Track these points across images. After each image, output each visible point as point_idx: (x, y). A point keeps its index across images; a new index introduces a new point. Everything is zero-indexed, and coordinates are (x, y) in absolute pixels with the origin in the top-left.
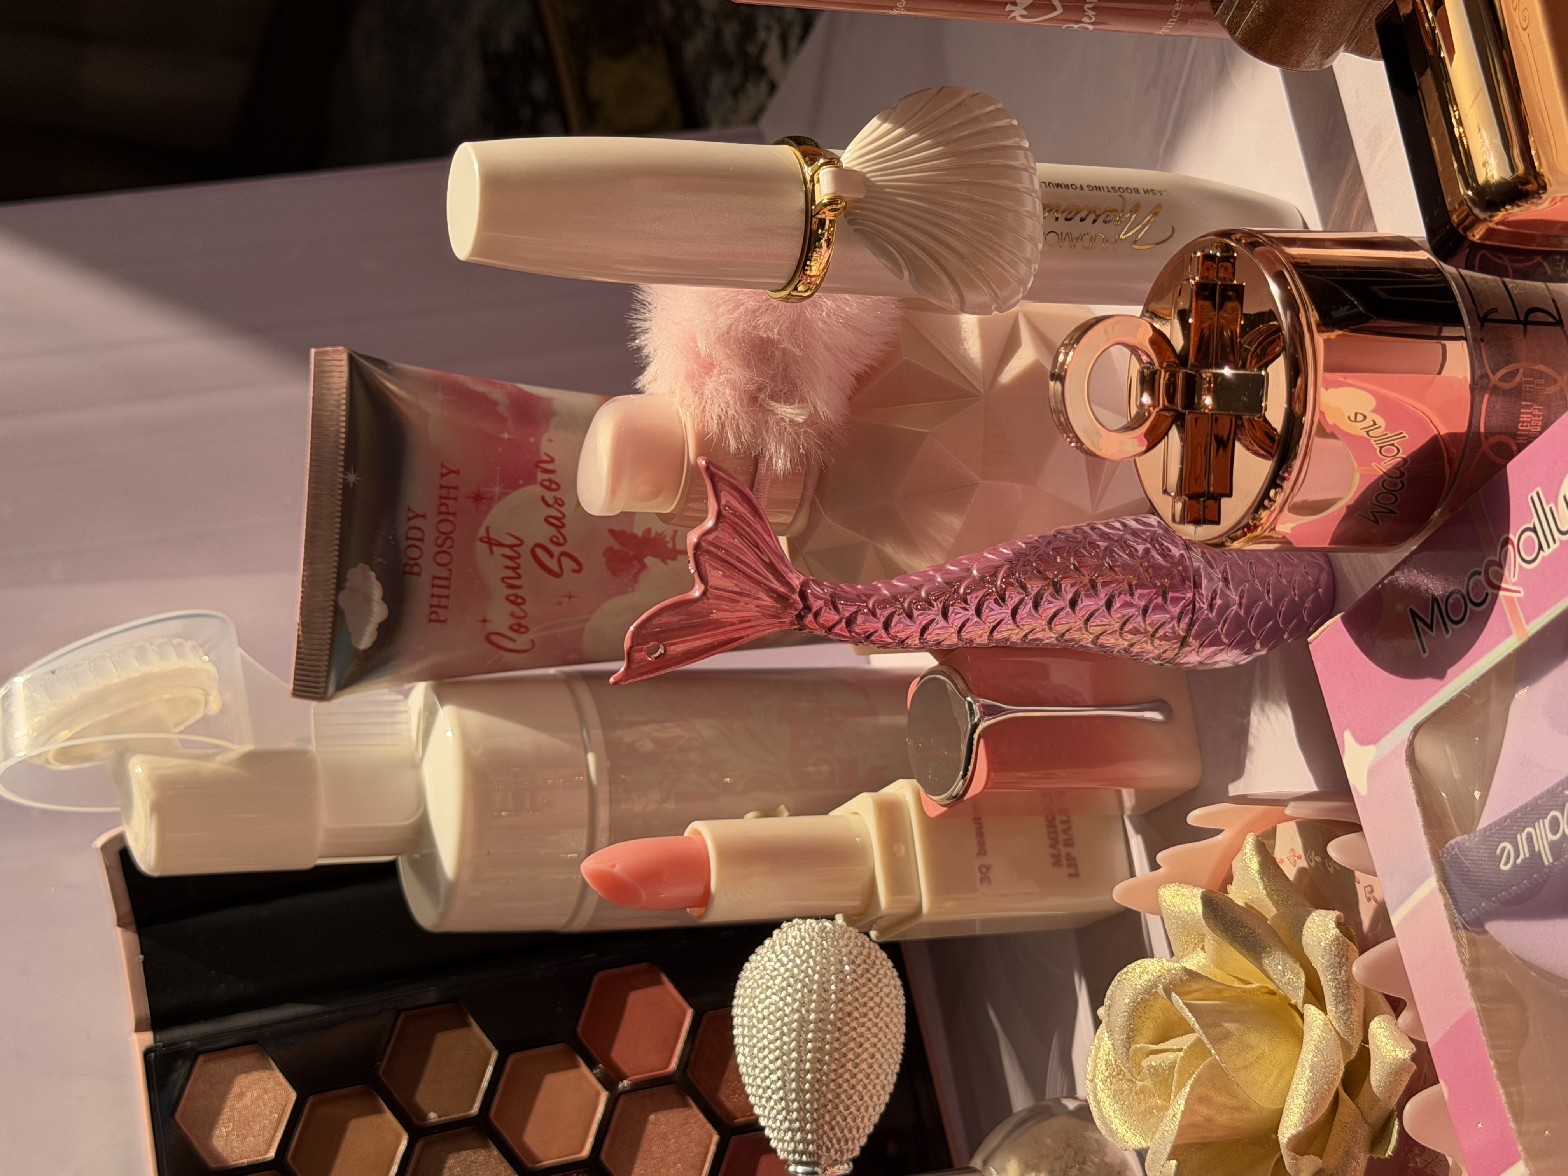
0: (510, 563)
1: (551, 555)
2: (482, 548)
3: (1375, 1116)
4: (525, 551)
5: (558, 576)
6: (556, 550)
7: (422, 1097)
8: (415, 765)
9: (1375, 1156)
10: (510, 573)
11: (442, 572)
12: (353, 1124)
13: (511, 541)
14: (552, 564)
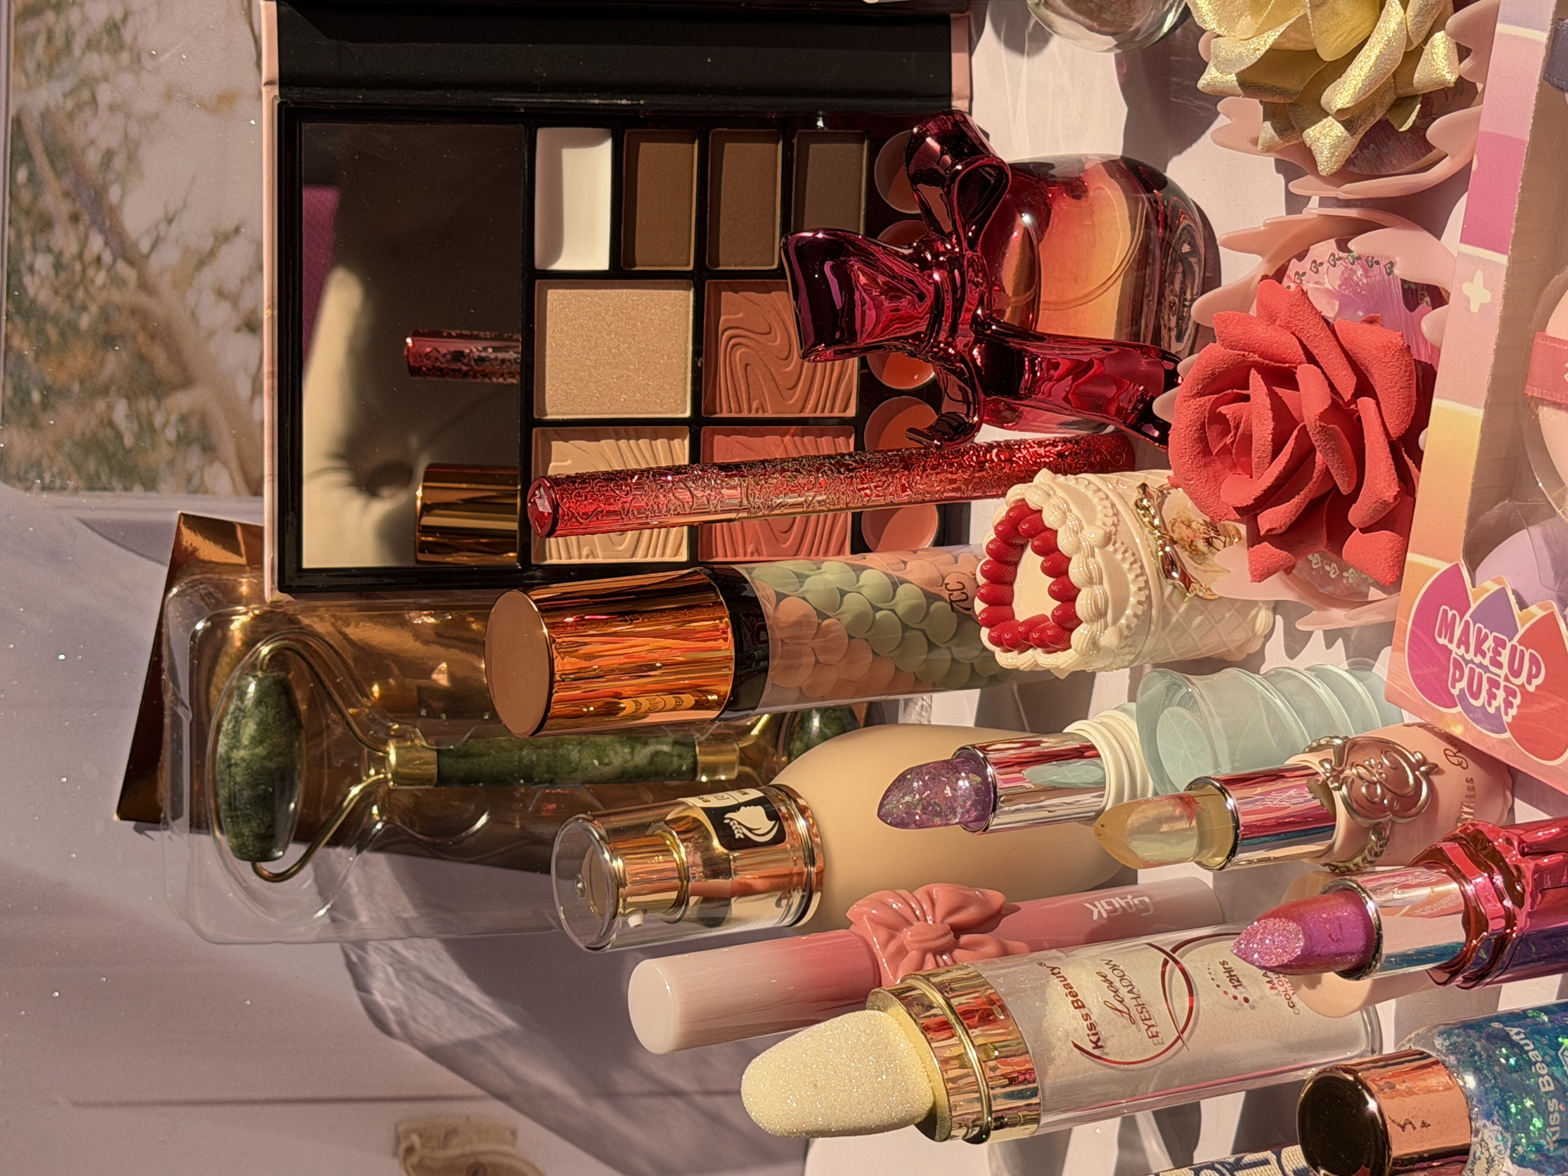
3: (1406, 93)
9: (1391, 123)
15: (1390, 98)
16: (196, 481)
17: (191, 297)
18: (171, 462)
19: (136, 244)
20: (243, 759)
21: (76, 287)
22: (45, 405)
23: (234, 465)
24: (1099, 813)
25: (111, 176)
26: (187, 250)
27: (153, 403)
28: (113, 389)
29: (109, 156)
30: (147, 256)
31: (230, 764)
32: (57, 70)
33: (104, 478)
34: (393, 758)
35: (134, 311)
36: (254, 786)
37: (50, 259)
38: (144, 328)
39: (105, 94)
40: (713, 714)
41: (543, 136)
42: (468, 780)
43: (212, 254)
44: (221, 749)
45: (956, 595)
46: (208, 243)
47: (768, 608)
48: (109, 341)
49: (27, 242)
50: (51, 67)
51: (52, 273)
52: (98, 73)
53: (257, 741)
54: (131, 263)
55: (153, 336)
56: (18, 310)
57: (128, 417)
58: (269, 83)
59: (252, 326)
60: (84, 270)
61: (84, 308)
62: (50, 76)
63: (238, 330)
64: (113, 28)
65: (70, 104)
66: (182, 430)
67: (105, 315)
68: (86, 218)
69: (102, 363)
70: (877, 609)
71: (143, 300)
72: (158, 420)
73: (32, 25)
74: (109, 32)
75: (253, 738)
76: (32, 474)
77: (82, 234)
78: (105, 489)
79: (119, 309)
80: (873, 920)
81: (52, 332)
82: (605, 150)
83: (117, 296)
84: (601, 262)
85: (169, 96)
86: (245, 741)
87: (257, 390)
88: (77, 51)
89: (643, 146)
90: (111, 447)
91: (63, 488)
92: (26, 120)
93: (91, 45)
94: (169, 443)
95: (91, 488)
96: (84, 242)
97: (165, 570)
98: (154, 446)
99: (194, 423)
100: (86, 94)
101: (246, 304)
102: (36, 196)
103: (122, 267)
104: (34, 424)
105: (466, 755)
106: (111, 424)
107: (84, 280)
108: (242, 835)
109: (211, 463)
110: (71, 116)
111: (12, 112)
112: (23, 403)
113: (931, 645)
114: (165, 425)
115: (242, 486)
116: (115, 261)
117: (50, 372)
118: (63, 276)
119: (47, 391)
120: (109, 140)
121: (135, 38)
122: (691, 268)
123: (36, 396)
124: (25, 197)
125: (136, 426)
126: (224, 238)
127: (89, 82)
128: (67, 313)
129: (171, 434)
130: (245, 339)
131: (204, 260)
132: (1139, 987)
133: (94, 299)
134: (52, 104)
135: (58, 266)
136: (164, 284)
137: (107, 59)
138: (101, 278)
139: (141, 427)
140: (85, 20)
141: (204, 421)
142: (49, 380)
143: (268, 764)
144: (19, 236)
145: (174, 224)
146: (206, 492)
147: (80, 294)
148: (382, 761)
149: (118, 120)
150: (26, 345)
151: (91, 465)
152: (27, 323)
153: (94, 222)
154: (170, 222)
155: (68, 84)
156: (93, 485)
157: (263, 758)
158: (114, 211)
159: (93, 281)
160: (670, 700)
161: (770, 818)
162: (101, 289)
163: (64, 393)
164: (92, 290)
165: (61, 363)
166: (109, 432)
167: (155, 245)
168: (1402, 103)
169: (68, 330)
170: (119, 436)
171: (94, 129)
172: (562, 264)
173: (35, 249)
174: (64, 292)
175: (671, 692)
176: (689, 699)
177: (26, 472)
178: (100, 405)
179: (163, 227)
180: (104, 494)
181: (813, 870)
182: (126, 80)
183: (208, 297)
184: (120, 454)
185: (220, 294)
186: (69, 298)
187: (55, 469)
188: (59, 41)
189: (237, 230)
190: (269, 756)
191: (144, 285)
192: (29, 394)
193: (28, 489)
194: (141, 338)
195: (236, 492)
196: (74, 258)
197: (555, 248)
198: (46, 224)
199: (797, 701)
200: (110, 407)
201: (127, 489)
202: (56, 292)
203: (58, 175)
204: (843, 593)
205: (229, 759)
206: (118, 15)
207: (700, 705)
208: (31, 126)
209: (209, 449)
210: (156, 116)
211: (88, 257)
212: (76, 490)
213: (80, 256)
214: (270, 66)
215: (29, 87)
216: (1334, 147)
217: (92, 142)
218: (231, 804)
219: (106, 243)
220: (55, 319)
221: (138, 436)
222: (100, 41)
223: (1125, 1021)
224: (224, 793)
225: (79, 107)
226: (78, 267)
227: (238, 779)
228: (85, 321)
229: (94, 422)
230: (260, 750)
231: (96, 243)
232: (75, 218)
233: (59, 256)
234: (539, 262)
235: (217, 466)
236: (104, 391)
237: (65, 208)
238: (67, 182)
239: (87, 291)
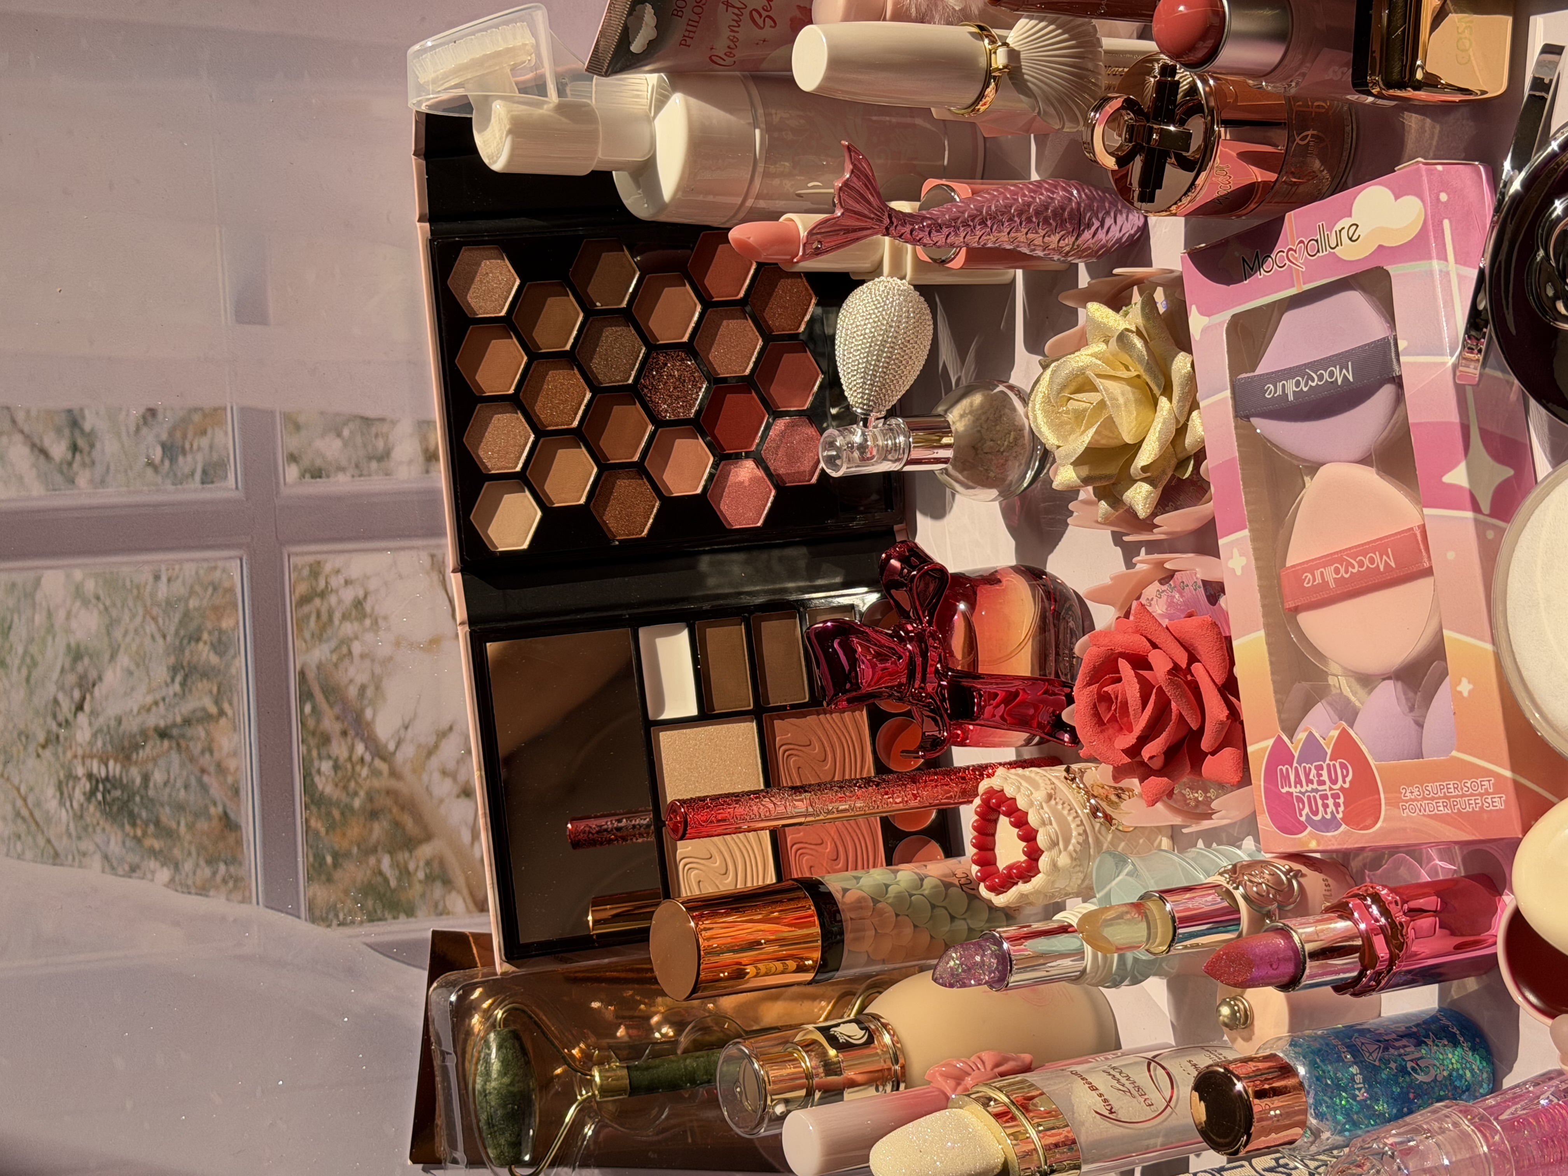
0: (736, 18)
1: (761, 16)
2: (722, 7)
3: (1182, 456)
4: (746, 12)
5: (761, 28)
6: (764, 14)
7: (592, 290)
8: (650, 120)
9: (1178, 475)
10: (735, 24)
11: (696, 18)
12: (550, 301)
13: (740, 5)
14: (760, 22)
15: (1174, 462)
16: (440, 907)
17: (425, 777)
18: (423, 895)
19: (386, 746)
20: (494, 1088)
21: (349, 781)
22: (336, 865)
23: (465, 891)
24: (1084, 972)
25: (366, 702)
26: (419, 746)
27: (407, 855)
28: (379, 848)
29: (363, 688)
30: (394, 753)
31: (485, 1093)
32: (325, 636)
33: (379, 912)
34: (597, 1079)
35: (388, 792)
36: (504, 1106)
37: (330, 763)
38: (396, 802)
39: (357, 648)
40: (809, 976)
41: (643, 632)
42: (651, 1088)
43: (436, 746)
44: (478, 1087)
45: (963, 881)
46: (432, 740)
47: (838, 896)
48: (374, 815)
49: (315, 753)
50: (321, 635)
51: (333, 773)
52: (351, 635)
53: (503, 1073)
54: (383, 759)
55: (403, 808)
56: (312, 801)
57: (391, 866)
58: (462, 623)
59: (467, 793)
60: (353, 769)
61: (356, 794)
62: (320, 640)
63: (458, 796)
64: (358, 604)
65: (335, 658)
66: (428, 871)
67: (370, 798)
68: (352, 733)
69: (371, 830)
70: (911, 896)
71: (393, 784)
72: (411, 867)
73: (306, 609)
74: (356, 607)
75: (499, 1072)
76: (331, 916)
77: (350, 743)
78: (380, 920)
79: (378, 791)
80: (942, 1075)
81: (336, 813)
82: (684, 637)
83: (376, 783)
84: (692, 710)
85: (398, 644)
86: (494, 1075)
87: (475, 836)
88: (336, 622)
89: (709, 631)
90: (382, 889)
91: (353, 922)
92: (307, 672)
93: (345, 617)
94: (420, 882)
95: (371, 920)
96: (352, 749)
97: (425, 974)
98: (410, 886)
99: (436, 865)
100: (344, 650)
101: (462, 777)
102: (318, 721)
103: (379, 764)
104: (329, 880)
105: (648, 1068)
106: (380, 873)
107: (354, 775)
108: (500, 1145)
109: (450, 892)
110: (336, 665)
111: (298, 668)
112: (321, 865)
113: (953, 918)
114: (417, 868)
115: (471, 906)
116: (373, 759)
117: (337, 842)
118: (340, 774)
119: (336, 856)
120: (362, 678)
121: (373, 609)
122: (751, 707)
123: (329, 859)
124: (311, 723)
125: (397, 873)
126: (443, 735)
127: (346, 642)
128: (344, 798)
129: (421, 875)
130: (464, 803)
131: (431, 751)
132: (1133, 1077)
133: (361, 787)
134: (323, 658)
135: (336, 767)
136: (407, 771)
137: (356, 625)
138: (365, 772)
139: (400, 872)
140: (340, 601)
141: (442, 862)
142: (337, 847)
143: (511, 1089)
144: (309, 751)
145: (410, 730)
146: (448, 913)
147: (352, 784)
148: (590, 1083)
149: (367, 663)
150: (319, 825)
151: (370, 903)
152: (319, 808)
153: (357, 734)
154: (406, 728)
155: (333, 644)
156: (372, 918)
157: (508, 1085)
158: (369, 725)
159: (360, 775)
160: (779, 964)
161: (862, 1029)
162: (365, 779)
163: (347, 855)
164: (360, 781)
165: (344, 834)
166: (379, 879)
167: (398, 745)
168: (1182, 464)
169: (347, 811)
170: (386, 880)
171: (352, 672)
172: (666, 716)
173: (320, 758)
174: (341, 784)
175: (779, 959)
176: (792, 964)
177: (327, 914)
178: (372, 861)
179: (402, 732)
180: (380, 923)
181: (897, 1067)
182: (369, 637)
183: (436, 776)
184: (388, 894)
185: (444, 773)
186: (345, 788)
187: (346, 910)
188: (324, 617)
189: (451, 728)
190: (512, 1084)
191: (394, 774)
192: (324, 858)
193: (329, 926)
194: (395, 810)
195: (468, 911)
196: (346, 761)
197: (660, 705)
198: (326, 740)
199: (867, 964)
200: (379, 861)
201: (394, 918)
202: (336, 785)
203: (331, 706)
204: (887, 886)
205: (485, 1090)
206: (361, 594)
207: (801, 969)
208: (311, 675)
209: (447, 883)
210: (391, 659)
211: (354, 758)
212: (362, 922)
213: (350, 758)
214: (461, 613)
215: (308, 650)
216: (1146, 498)
217: (351, 681)
218: (490, 1124)
219: (366, 748)
220: (337, 804)
221: (399, 880)
222: (350, 614)
223: (1128, 1097)
224: (483, 1117)
225: (341, 659)
226: (349, 766)
227: (493, 1104)
228: (357, 803)
229: (369, 872)
230: (506, 1080)
231: (360, 749)
232: (344, 733)
233: (336, 761)
234: (651, 717)
235: (454, 894)
236: (374, 850)
237: (337, 727)
238: (337, 710)
239: (357, 782)
